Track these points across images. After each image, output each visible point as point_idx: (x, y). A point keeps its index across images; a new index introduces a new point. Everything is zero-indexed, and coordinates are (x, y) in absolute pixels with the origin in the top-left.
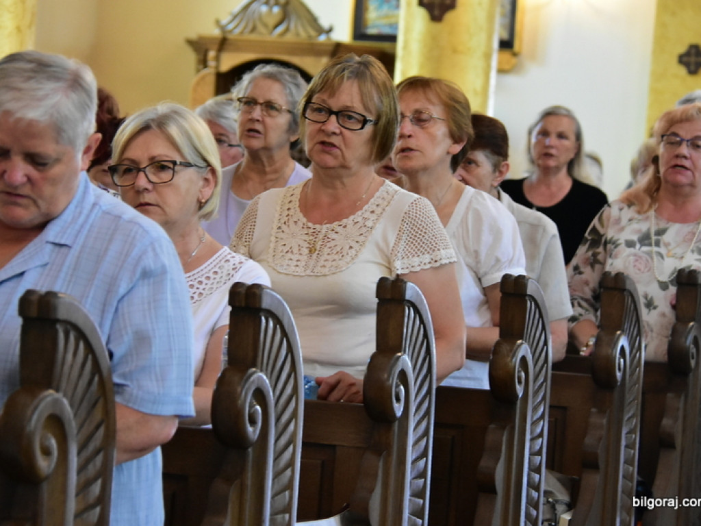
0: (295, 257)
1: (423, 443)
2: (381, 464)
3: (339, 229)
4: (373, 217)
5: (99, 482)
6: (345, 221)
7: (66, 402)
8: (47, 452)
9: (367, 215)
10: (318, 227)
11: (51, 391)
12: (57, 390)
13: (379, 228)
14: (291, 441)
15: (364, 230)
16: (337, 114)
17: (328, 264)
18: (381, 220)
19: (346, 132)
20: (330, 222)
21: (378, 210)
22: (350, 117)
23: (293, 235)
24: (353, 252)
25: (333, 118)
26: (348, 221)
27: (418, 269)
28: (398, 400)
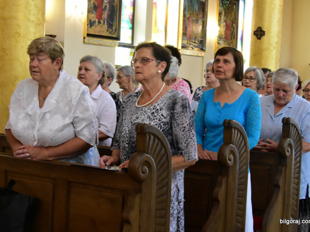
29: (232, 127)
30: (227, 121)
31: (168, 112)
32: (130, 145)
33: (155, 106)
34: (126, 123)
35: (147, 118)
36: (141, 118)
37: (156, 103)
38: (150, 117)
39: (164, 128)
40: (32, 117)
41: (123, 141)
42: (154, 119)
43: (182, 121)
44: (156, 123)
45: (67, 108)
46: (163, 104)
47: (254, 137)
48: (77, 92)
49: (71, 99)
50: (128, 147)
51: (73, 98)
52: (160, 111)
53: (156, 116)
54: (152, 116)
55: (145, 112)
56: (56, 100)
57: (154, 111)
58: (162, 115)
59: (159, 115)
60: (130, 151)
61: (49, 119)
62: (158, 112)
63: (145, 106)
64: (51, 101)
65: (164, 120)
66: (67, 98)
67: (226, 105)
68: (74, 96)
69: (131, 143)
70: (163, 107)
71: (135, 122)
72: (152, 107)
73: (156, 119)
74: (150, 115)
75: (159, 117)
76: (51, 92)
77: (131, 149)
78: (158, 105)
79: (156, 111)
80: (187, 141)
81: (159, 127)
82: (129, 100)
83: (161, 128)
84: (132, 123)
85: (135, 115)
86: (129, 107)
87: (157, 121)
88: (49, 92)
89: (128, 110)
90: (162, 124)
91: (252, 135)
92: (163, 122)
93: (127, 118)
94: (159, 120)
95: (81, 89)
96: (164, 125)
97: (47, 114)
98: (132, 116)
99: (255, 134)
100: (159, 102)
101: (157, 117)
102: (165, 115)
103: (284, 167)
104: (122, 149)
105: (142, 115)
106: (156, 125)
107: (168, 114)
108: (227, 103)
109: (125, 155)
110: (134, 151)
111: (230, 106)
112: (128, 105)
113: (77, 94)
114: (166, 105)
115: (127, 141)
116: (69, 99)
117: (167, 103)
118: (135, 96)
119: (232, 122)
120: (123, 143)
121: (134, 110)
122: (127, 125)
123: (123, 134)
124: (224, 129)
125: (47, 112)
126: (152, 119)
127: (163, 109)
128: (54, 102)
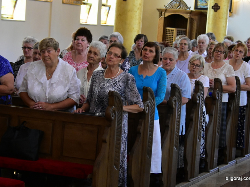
0: (211, 74)
1: (221, 103)
2: (214, 106)
3: (218, 70)
4: (224, 68)
5: (180, 109)
6: (219, 69)
7: (176, 98)
8: (174, 105)
9: (223, 68)
10: (214, 69)
11: (174, 97)
12: (175, 97)
13: (225, 70)
14: (203, 103)
15: (222, 70)
16: (220, 51)
17: (216, 75)
18: (225, 68)
19: (221, 54)
20: (217, 69)
21: (224, 67)
22: (222, 52)
23: (210, 70)
24: (220, 73)
25: (219, 52)
26: (220, 68)
27: (231, 76)
28: (217, 97)
29: (148, 91)
30: (145, 88)
31: (123, 84)
32: (99, 100)
33: (115, 80)
34: (97, 87)
35: (111, 86)
36: (106, 85)
37: (116, 78)
38: (112, 85)
39: (120, 92)
40: (43, 85)
41: (95, 97)
42: (115, 87)
43: (133, 89)
44: (115, 89)
45: (67, 82)
46: (120, 79)
47: (160, 96)
48: (71, 72)
49: (69, 76)
50: (98, 101)
51: (70, 76)
52: (118, 83)
53: (115, 85)
54: (114, 85)
55: (109, 82)
56: (58, 76)
57: (115, 82)
58: (119, 85)
59: (117, 85)
60: (99, 103)
61: (55, 87)
62: (117, 83)
63: (110, 79)
64: (56, 76)
65: (120, 88)
66: (66, 76)
67: (147, 77)
68: (70, 74)
69: (100, 98)
70: (120, 81)
71: (102, 87)
72: (113, 80)
73: (116, 87)
74: (112, 84)
75: (118, 86)
76: (55, 71)
77: (100, 102)
78: (117, 79)
79: (116, 82)
80: (138, 98)
81: (117, 91)
82: (98, 74)
83: (118, 92)
84: (100, 87)
85: (102, 83)
86: (98, 79)
87: (117, 88)
88: (54, 71)
89: (97, 80)
90: (119, 90)
91: (159, 95)
92: (119, 89)
93: (97, 85)
94: (118, 88)
95: (73, 70)
96: (120, 90)
97: (54, 84)
98: (100, 84)
99: (161, 95)
100: (118, 78)
101: (117, 86)
102: (121, 85)
103: (172, 114)
104: (94, 102)
105: (107, 83)
106: (116, 90)
107: (123, 85)
108: (148, 76)
109: (96, 105)
110: (101, 103)
111: (149, 78)
112: (97, 77)
113: (72, 73)
114: (122, 80)
115: (97, 97)
116: (67, 76)
117: (122, 79)
118: (101, 72)
119: (148, 88)
120: (94, 98)
121: (102, 80)
122: (97, 89)
123: (95, 93)
124: (143, 92)
125: (54, 83)
126: (114, 87)
127: (120, 82)
128: (58, 77)
